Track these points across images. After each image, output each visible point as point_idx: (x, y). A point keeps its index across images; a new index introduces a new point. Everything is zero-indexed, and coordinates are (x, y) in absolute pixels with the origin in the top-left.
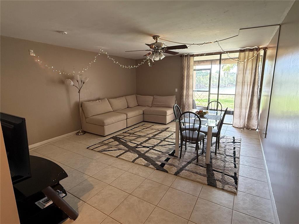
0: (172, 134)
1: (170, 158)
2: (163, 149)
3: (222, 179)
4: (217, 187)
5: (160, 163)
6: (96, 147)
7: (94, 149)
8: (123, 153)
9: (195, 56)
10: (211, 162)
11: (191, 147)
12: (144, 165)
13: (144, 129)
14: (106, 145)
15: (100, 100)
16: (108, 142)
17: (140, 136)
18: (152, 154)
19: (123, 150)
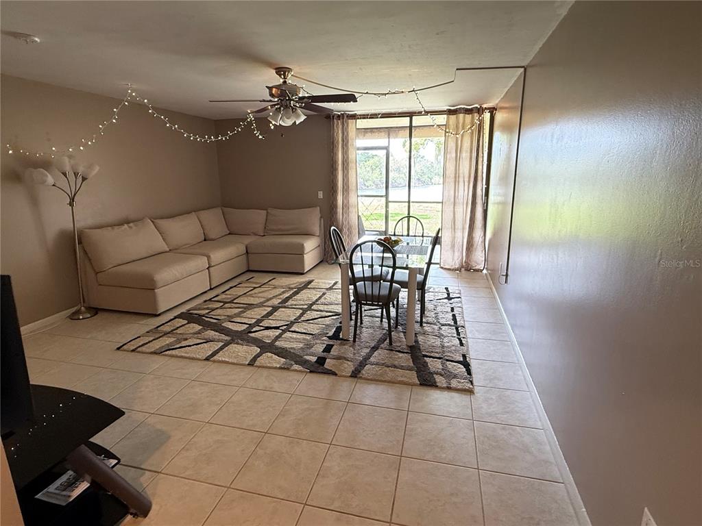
0: (324, 294)
1: (333, 345)
2: (314, 329)
3: (443, 369)
4: (437, 386)
5: (314, 359)
6: (142, 343)
7: (139, 349)
8: (221, 349)
9: (358, 118)
10: (416, 341)
11: (370, 316)
12: (281, 368)
13: (255, 288)
14: (170, 335)
15: (131, 225)
16: (172, 329)
17: (250, 306)
18: (290, 342)
19: (219, 341)
